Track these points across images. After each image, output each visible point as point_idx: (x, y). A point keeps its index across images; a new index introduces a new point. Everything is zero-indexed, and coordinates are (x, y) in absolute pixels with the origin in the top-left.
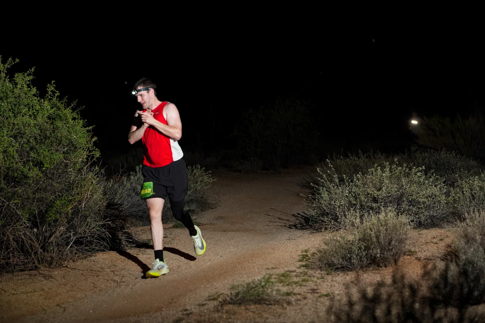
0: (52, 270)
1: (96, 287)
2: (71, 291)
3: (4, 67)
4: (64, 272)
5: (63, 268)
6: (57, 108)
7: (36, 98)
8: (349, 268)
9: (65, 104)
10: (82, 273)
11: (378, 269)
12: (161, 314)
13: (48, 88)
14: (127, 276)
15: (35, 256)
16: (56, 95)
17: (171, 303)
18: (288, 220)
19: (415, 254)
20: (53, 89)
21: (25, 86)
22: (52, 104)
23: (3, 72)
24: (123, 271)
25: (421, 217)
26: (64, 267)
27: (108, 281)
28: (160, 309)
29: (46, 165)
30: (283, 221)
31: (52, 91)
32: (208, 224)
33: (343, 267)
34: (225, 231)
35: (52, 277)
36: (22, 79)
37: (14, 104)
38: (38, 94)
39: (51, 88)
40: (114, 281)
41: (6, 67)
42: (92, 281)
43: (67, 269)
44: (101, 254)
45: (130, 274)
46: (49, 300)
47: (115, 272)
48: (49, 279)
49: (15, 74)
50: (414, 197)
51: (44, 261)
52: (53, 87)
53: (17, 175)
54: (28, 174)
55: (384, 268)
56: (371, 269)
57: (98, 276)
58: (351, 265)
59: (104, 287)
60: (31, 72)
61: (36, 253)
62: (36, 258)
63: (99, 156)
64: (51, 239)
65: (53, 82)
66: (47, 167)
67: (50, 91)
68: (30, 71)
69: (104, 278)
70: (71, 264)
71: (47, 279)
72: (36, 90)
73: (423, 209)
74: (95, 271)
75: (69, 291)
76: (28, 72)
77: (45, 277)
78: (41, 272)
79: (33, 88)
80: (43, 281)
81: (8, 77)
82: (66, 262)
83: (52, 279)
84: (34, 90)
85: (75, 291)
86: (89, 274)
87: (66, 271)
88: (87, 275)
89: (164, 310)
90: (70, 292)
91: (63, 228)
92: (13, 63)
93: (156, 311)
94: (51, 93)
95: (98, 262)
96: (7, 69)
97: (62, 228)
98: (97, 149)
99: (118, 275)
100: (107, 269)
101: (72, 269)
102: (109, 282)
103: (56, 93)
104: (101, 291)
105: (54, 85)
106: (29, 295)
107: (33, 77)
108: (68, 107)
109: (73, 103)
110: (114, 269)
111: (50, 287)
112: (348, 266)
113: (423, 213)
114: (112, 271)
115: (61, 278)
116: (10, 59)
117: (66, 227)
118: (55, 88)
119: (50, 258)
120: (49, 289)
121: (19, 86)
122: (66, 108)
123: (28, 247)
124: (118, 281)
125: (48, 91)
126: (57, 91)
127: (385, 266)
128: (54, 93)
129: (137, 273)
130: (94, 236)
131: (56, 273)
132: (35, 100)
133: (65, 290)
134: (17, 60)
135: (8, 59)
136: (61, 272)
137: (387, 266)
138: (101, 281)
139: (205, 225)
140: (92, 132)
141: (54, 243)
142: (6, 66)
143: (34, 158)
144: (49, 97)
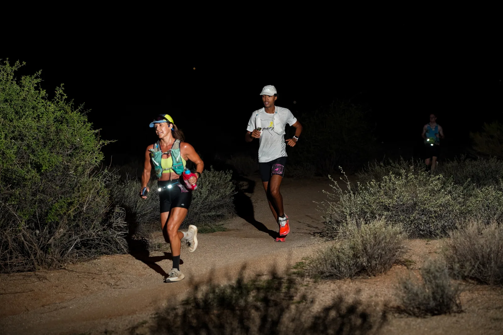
0: (49, 272)
1: (88, 289)
2: (61, 292)
3: (12, 70)
4: (61, 274)
5: (61, 270)
6: (64, 111)
7: (43, 101)
8: (338, 276)
9: (72, 107)
10: (78, 276)
11: (367, 278)
12: (132, 317)
13: (57, 91)
14: (123, 280)
15: (35, 257)
16: (64, 98)
17: (147, 307)
18: (317, 228)
19: (413, 264)
20: (61, 91)
21: (32, 88)
22: (60, 107)
23: (11, 75)
24: (121, 274)
25: (431, 226)
26: (63, 269)
27: (102, 283)
28: (134, 312)
29: (44, 168)
30: (311, 229)
31: (60, 94)
32: (234, 230)
33: (332, 275)
34: (247, 237)
35: (46, 279)
36: (30, 81)
37: (20, 106)
38: (46, 97)
39: (59, 91)
40: (108, 284)
41: (14, 70)
42: (86, 284)
43: (64, 270)
44: (105, 257)
45: (127, 277)
46: (35, 300)
47: (113, 275)
48: (42, 280)
49: (22, 77)
50: (426, 206)
51: (44, 262)
52: (62, 89)
53: (16, 177)
54: (26, 176)
55: (373, 277)
56: (360, 277)
57: (94, 278)
58: (340, 273)
59: (96, 290)
60: (39, 74)
61: (35, 254)
62: (36, 259)
63: (103, 159)
64: (50, 240)
65: (62, 85)
66: (45, 170)
67: (58, 94)
68: (37, 74)
69: (99, 281)
70: (71, 267)
71: (40, 281)
72: (45, 93)
73: (434, 218)
74: (93, 273)
75: (59, 292)
76: (35, 74)
77: (39, 278)
78: (37, 273)
79: (43, 90)
80: (36, 282)
81: (16, 79)
82: (66, 265)
83: (45, 281)
84: (43, 93)
85: (64, 293)
86: (86, 276)
87: (63, 273)
88: (83, 277)
89: (137, 313)
90: (60, 294)
91: (64, 230)
92: (20, 66)
93: (129, 314)
94: (60, 96)
95: (99, 265)
96: (15, 72)
97: (62, 230)
98: (101, 152)
99: (114, 278)
100: (106, 272)
101: (69, 271)
102: (103, 285)
103: (64, 95)
104: (91, 293)
105: (63, 88)
106: (17, 295)
107: (41, 80)
108: (75, 110)
109: (80, 106)
110: (112, 273)
111: (41, 288)
112: (337, 274)
113: (434, 222)
114: (109, 274)
115: (55, 279)
116: (18, 62)
117: (66, 229)
118: (64, 91)
119: (50, 260)
120: (40, 290)
121: (26, 89)
122: (72, 111)
123: (28, 248)
124: (113, 284)
125: (56, 94)
126: (65, 94)
127: (375, 276)
128: (62, 95)
129: (135, 277)
130: (101, 239)
131: (53, 275)
132: (42, 102)
133: (55, 292)
134: (24, 63)
135: (15, 62)
136: (57, 274)
137: (376, 275)
138: (95, 283)
139: (231, 230)
140: (100, 135)
141: (53, 244)
142: (14, 68)
143: (33, 160)
144: (57, 100)
